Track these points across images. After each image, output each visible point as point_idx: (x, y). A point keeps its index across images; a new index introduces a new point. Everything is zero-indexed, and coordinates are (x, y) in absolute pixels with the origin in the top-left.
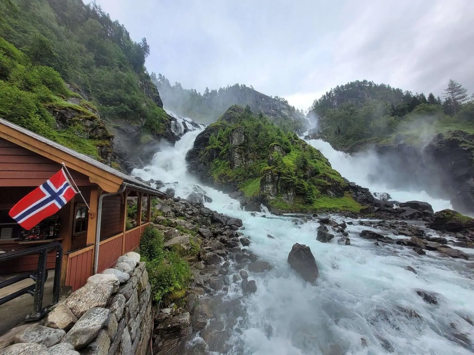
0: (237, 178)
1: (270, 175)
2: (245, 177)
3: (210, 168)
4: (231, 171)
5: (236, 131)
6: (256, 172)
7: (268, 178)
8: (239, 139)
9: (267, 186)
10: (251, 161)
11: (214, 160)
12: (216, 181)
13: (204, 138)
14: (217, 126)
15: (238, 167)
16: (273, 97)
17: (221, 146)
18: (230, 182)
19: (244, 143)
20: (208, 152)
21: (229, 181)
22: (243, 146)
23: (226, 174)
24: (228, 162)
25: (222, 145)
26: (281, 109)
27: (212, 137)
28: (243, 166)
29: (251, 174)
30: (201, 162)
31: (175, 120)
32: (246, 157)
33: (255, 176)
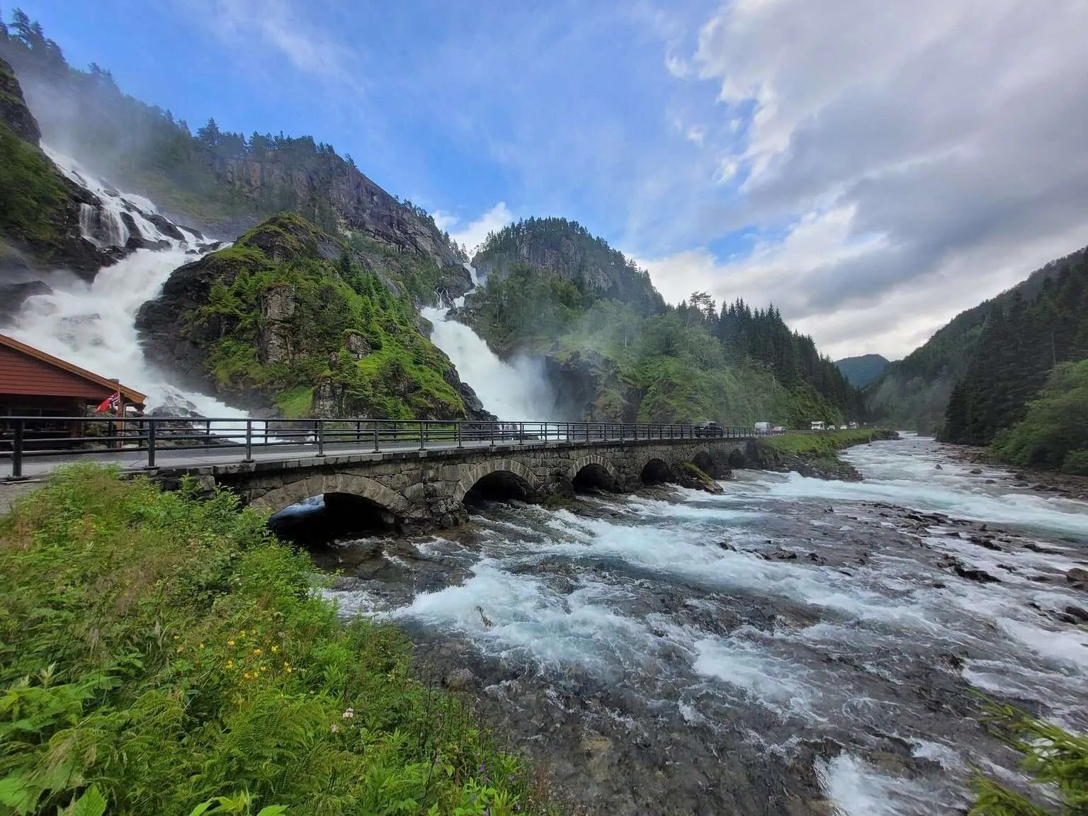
0: (272, 383)
1: (327, 386)
2: (289, 383)
3: (210, 356)
4: (260, 367)
5: (277, 293)
6: (313, 377)
7: (324, 391)
8: (282, 309)
9: (321, 403)
10: (304, 355)
11: (221, 339)
12: (222, 385)
13: (196, 281)
14: (234, 260)
15: (277, 362)
16: (401, 201)
17: (241, 310)
18: (257, 390)
19: (293, 319)
20: (204, 319)
21: (253, 387)
22: (289, 322)
23: (247, 373)
24: (254, 350)
25: (245, 310)
26: (416, 234)
27: (219, 286)
28: (287, 362)
29: (303, 377)
30: (184, 339)
31: (97, 203)
32: (296, 344)
33: (310, 383)
